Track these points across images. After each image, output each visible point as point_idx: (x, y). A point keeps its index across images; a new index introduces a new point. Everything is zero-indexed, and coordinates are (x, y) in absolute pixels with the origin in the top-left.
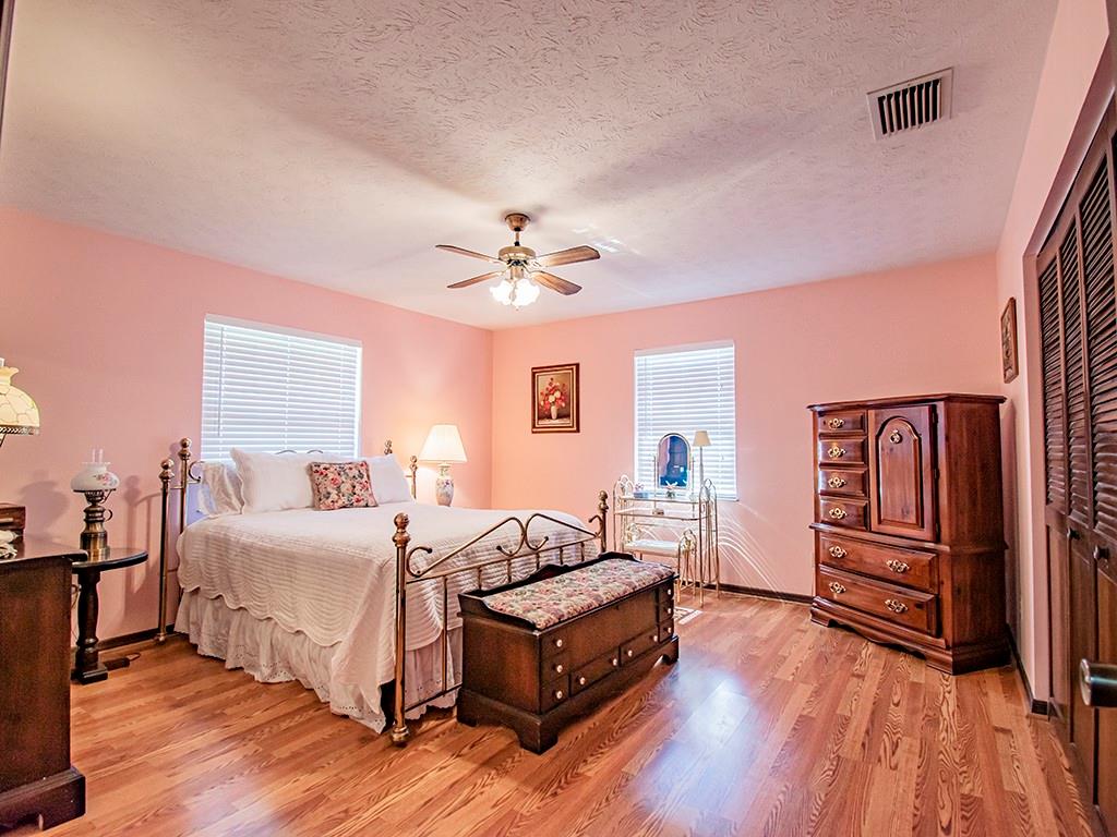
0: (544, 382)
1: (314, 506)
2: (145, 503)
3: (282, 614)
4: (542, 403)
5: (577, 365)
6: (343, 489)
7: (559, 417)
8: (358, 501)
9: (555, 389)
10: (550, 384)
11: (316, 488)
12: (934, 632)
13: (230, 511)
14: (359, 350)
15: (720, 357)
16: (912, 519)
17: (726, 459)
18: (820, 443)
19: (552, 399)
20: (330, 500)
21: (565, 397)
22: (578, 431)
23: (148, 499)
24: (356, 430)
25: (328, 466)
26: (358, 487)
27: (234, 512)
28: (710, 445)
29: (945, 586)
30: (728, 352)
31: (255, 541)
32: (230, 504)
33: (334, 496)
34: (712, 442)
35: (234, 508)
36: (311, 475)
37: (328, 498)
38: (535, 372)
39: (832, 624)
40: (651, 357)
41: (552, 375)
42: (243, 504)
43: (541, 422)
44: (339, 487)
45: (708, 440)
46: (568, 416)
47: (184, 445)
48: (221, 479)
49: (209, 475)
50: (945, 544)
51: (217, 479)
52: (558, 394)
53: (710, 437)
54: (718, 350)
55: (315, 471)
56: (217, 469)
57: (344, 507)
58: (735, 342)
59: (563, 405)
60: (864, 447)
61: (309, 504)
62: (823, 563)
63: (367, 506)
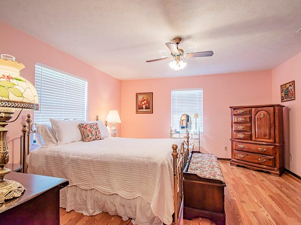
0: (140, 98)
1: (83, 140)
2: (11, 143)
3: (100, 187)
4: (140, 104)
5: (152, 93)
6: (93, 133)
7: (146, 109)
8: (98, 137)
9: (145, 100)
10: (143, 98)
11: (83, 134)
12: (274, 166)
13: (53, 144)
14: (86, 83)
15: (199, 93)
16: (267, 137)
17: (200, 121)
18: (234, 117)
19: (143, 103)
20: (89, 138)
21: (148, 102)
22: (152, 113)
23: (13, 141)
24: (85, 112)
25: (86, 125)
26: (98, 132)
27: (55, 145)
28: (198, 117)
29: (277, 154)
30: (201, 91)
31: (79, 157)
32: (52, 141)
33: (90, 136)
34: (199, 116)
35: (54, 143)
36: (80, 129)
37: (88, 137)
38: (137, 95)
39: (238, 166)
40: (176, 92)
41: (144, 96)
42: (57, 141)
43: (139, 110)
44: (91, 133)
45: (198, 116)
46: (149, 108)
47: (29, 117)
48: (46, 131)
49: (40, 129)
50: (277, 143)
51: (44, 131)
52: (145, 102)
53: (199, 115)
54: (197, 91)
55: (82, 127)
56: (43, 127)
57: (94, 140)
58: (203, 89)
59: (148, 105)
60: (250, 118)
61: (80, 139)
62: (235, 150)
63: (101, 139)
